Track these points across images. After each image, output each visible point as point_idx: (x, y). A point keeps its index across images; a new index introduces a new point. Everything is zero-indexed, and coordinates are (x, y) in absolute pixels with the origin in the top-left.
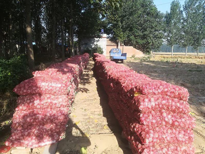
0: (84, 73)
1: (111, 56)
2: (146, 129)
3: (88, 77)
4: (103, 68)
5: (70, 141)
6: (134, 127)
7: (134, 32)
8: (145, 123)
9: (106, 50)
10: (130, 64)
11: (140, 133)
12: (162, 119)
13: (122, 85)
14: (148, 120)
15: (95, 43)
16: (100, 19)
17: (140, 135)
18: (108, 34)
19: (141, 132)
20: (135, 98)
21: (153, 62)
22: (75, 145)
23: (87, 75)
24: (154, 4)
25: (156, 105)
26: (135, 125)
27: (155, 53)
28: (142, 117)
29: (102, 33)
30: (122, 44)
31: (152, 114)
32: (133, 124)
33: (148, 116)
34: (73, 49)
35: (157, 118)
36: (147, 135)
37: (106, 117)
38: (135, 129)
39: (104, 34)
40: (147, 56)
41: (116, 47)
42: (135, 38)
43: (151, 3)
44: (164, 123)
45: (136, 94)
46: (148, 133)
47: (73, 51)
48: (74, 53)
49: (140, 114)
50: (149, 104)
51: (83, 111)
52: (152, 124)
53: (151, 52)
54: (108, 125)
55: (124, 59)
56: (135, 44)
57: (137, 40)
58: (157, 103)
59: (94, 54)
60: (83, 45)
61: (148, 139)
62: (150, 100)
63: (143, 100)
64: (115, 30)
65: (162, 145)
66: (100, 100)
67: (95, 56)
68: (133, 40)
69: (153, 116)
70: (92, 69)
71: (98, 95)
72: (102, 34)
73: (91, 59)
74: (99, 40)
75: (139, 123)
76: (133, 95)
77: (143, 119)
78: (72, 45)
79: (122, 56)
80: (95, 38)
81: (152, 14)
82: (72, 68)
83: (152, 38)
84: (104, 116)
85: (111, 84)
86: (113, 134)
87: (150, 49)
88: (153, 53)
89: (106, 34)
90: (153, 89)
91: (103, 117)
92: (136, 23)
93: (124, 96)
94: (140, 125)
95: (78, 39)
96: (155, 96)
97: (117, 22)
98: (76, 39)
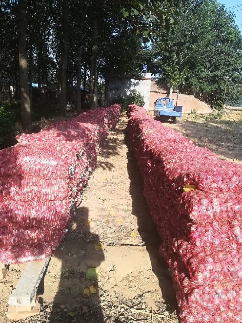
0: (110, 136)
1: (156, 110)
2: (200, 255)
3: (115, 145)
4: (139, 131)
5: (72, 255)
6: (179, 246)
7: (198, 72)
8: (198, 243)
9: (149, 101)
10: (187, 125)
11: (189, 259)
12: (231, 238)
13: (164, 167)
14: (205, 238)
15: (132, 88)
16: (141, 48)
17: (189, 263)
18: (154, 73)
19: (191, 258)
20: (185, 195)
21: (227, 122)
22: (79, 263)
23: (115, 141)
24: (235, 24)
25: (222, 211)
26: (182, 242)
27: (231, 108)
28: (193, 232)
29: (144, 72)
30: (175, 91)
31: (213, 228)
32: (177, 240)
33: (206, 231)
34: (95, 96)
35: (223, 236)
36: (202, 266)
37: (137, 216)
38: (181, 251)
39: (147, 74)
40: (216, 112)
41: (165, 96)
42: (199, 81)
43: (231, 21)
44: (234, 246)
45: (188, 187)
46: (203, 261)
47: (95, 100)
48: (96, 103)
49: (191, 226)
50: (209, 208)
51: (100, 202)
52: (211, 247)
53: (224, 106)
54: (139, 230)
55: (178, 117)
56: (198, 92)
57: (202, 85)
58: (224, 209)
59: (129, 106)
60: (111, 90)
61: (202, 273)
62: (211, 202)
63: (199, 201)
64: (165, 66)
65: (227, 284)
66: (131, 184)
67: (130, 110)
68: (196, 85)
69: (214, 231)
70: (124, 131)
71: (128, 176)
72: (144, 74)
73: (123, 113)
74: (138, 83)
75: (188, 241)
76: (182, 188)
77: (195, 235)
78: (94, 90)
79: (174, 110)
80: (132, 80)
81: (231, 40)
82: (84, 131)
83: (227, 83)
84: (134, 213)
85: (149, 161)
86: (145, 247)
87: (222, 101)
88: (228, 107)
89: (151, 73)
90: (218, 181)
91: (132, 215)
92: (202, 55)
93: (167, 186)
94: (190, 245)
95: (104, 80)
96: (221, 195)
97: (170, 52)
98: (101, 81)
